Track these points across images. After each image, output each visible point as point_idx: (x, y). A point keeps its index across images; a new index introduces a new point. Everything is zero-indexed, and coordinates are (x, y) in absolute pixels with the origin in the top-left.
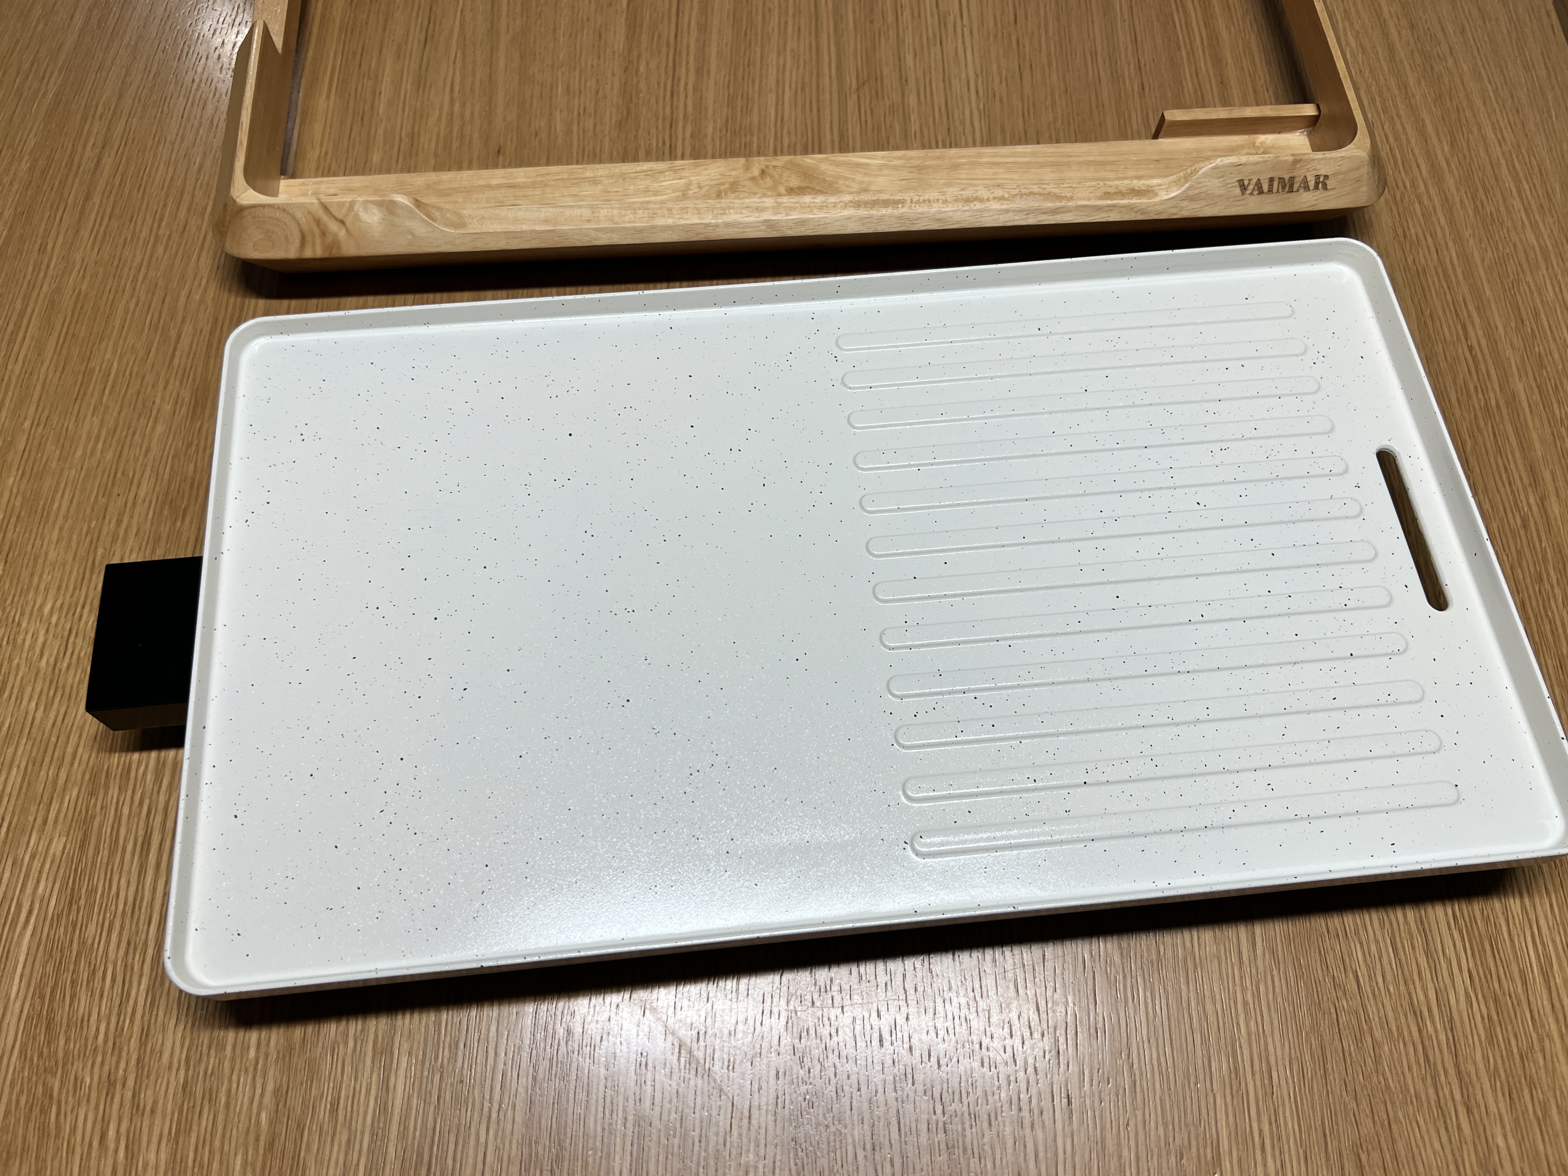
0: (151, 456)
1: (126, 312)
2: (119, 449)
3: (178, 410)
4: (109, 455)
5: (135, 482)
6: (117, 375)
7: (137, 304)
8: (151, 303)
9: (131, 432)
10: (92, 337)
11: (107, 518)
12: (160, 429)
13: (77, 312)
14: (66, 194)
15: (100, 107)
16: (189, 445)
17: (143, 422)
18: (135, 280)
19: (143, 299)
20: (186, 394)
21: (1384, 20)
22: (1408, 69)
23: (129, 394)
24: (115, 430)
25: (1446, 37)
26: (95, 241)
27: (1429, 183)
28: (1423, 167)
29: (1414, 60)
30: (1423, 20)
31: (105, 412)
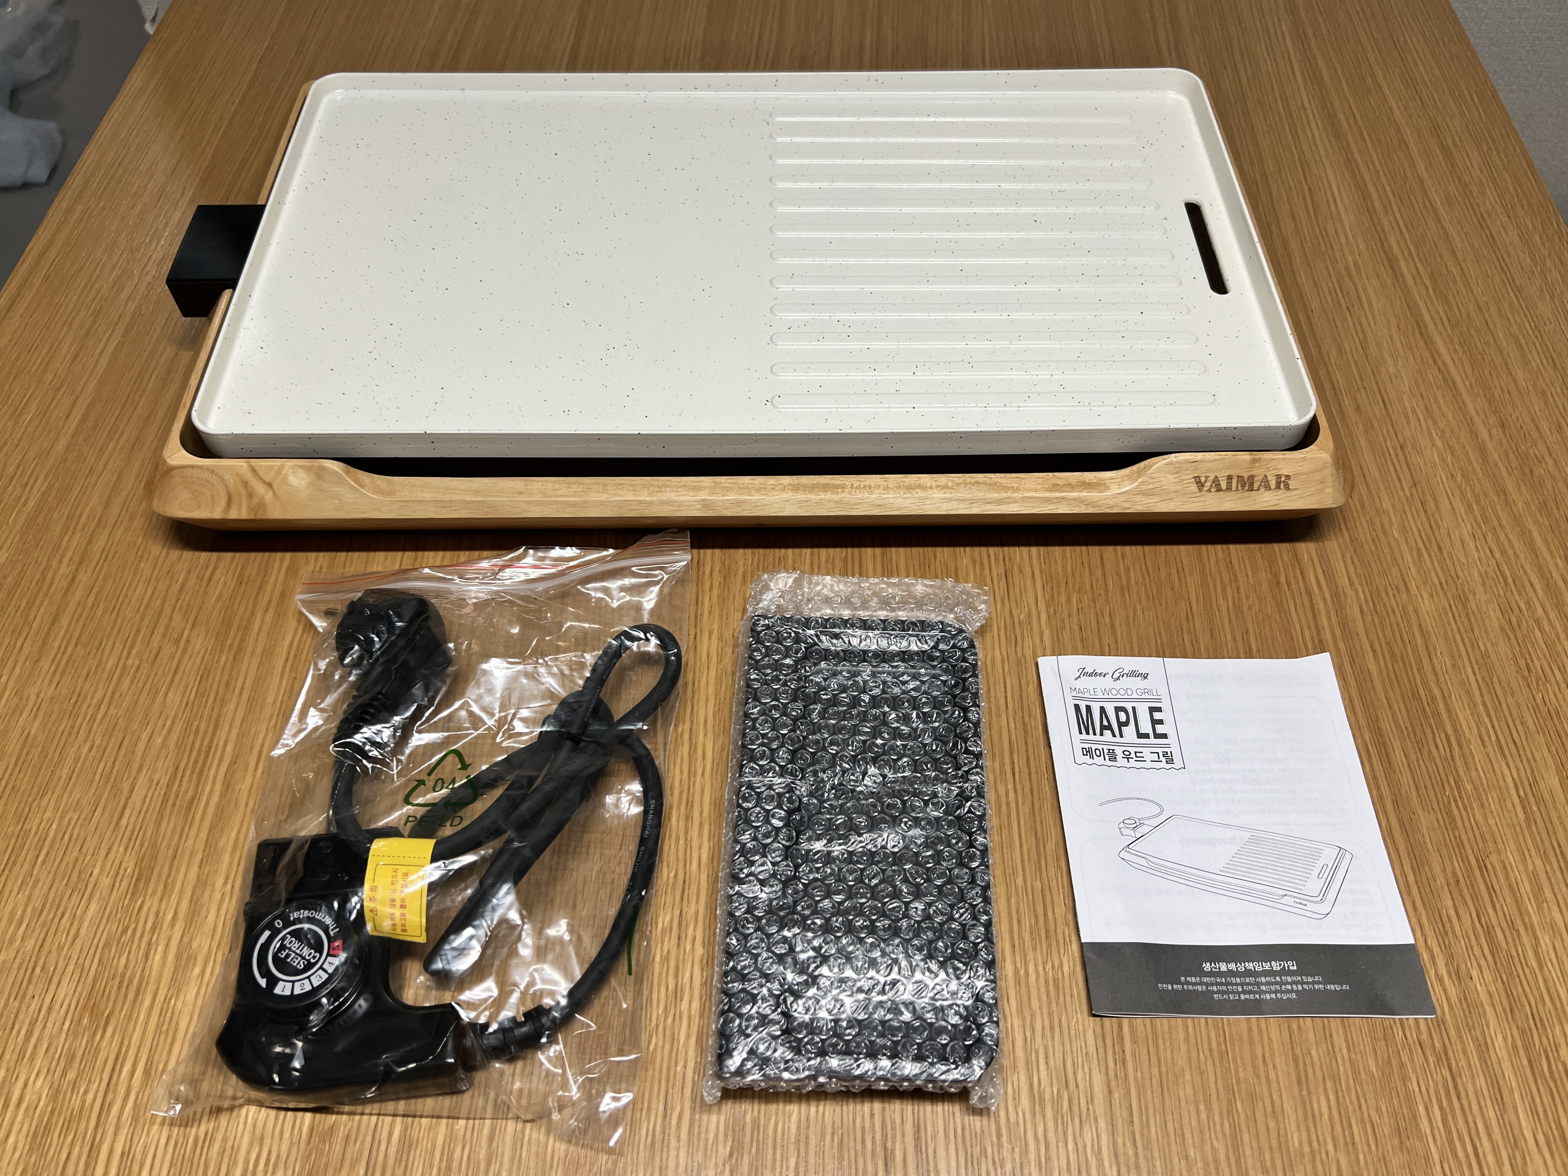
0: (78, 943)
1: (77, 759)
2: (42, 937)
3: (117, 884)
4: (30, 944)
5: (55, 980)
6: (54, 841)
7: (90, 750)
8: (106, 747)
9: (59, 913)
10: (35, 790)
11: (17, 1027)
12: (93, 907)
13: (21, 760)
14: (32, 617)
15: (84, 517)
16: (125, 931)
17: (75, 899)
18: (93, 718)
19: (98, 742)
20: (129, 865)
21: (1471, 418)
22: (1504, 473)
23: (64, 864)
24: (42, 911)
25: (1541, 436)
26: (54, 673)
27: (1547, 605)
28: (1538, 586)
29: (1510, 463)
30: (1514, 417)
31: (34, 887)
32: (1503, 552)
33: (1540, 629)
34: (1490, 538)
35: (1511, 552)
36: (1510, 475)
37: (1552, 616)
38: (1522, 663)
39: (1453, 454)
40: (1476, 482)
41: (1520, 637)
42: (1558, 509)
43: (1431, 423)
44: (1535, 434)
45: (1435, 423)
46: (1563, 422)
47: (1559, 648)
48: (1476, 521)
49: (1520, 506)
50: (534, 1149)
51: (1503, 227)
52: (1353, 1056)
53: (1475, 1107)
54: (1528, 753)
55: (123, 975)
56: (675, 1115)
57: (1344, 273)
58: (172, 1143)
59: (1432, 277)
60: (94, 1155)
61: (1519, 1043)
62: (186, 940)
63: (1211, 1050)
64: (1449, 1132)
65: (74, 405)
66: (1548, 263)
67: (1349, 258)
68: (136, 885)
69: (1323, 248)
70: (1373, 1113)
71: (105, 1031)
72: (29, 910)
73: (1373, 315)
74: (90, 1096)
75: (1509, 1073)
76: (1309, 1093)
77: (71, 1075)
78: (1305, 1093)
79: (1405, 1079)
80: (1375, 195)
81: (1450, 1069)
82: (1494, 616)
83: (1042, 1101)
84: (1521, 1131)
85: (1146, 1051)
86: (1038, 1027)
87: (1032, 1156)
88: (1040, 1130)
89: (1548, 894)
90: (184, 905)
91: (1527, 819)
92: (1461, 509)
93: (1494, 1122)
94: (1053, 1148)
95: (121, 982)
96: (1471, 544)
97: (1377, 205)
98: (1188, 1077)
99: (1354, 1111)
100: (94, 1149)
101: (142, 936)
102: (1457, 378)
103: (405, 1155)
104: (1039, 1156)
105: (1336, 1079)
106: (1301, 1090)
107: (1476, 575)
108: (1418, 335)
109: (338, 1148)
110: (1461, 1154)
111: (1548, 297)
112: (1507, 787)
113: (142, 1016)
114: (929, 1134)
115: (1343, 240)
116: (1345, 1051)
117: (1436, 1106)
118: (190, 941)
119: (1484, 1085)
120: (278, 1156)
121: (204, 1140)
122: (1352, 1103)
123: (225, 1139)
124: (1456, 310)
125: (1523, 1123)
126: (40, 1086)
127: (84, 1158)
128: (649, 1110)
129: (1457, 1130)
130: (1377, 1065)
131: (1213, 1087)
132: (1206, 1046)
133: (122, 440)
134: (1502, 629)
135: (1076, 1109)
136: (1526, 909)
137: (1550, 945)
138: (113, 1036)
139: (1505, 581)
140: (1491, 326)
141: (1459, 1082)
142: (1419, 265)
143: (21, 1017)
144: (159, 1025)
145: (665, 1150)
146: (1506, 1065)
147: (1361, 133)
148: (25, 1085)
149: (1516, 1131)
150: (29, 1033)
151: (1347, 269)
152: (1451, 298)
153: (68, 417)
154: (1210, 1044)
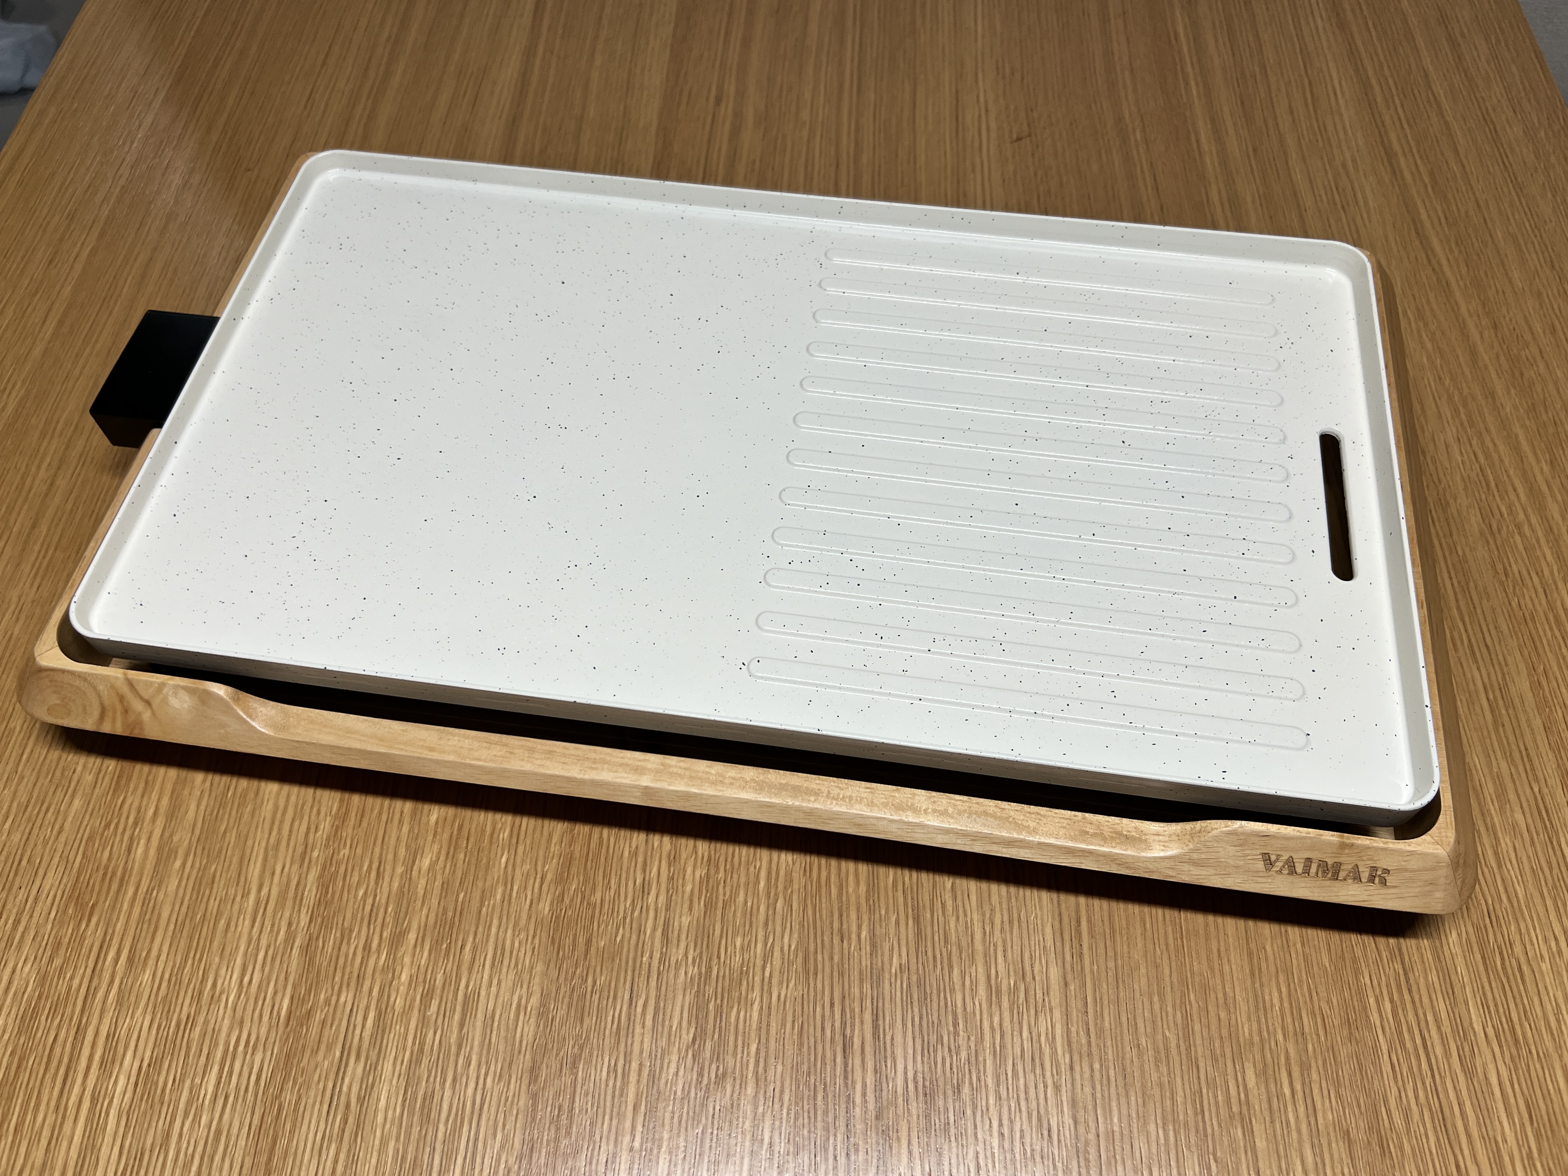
0: (64, 836)
4: (16, 837)
5: (41, 872)
9: (44, 808)
12: (77, 803)
14: (12, 521)
16: (108, 825)
17: (59, 794)
21: (1464, 320)
22: (1494, 375)
23: (48, 761)
24: (27, 806)
25: (1534, 338)
26: (35, 577)
27: (1530, 511)
28: (1521, 490)
29: (1500, 366)
30: (1507, 318)
31: (18, 784)
32: (1487, 456)
33: (1520, 534)
34: (1474, 442)
35: (1495, 456)
36: (1500, 378)
37: (1534, 520)
38: (1499, 567)
39: (1442, 358)
40: (1464, 385)
41: (1499, 542)
42: (1546, 412)
43: (1421, 324)
44: (1528, 337)
45: (1426, 325)
46: (1557, 323)
47: (1539, 553)
48: (1462, 424)
49: (1508, 410)
50: (503, 1034)
51: (1508, 122)
52: (1307, 950)
53: (1426, 1000)
54: (1501, 657)
55: (107, 868)
56: (641, 1003)
57: (1342, 171)
58: (155, 1026)
59: (1431, 174)
60: (80, 1038)
61: (1473, 939)
62: (167, 834)
63: (1167, 945)
64: (1398, 1024)
65: (50, 310)
66: (1553, 159)
67: (1348, 155)
68: (118, 782)
69: (1321, 144)
70: (1324, 1006)
71: (89, 920)
72: (15, 805)
73: (1368, 213)
74: (76, 982)
75: (1461, 968)
76: (1262, 985)
77: (57, 962)
78: (1257, 985)
79: (1357, 973)
80: (1377, 89)
81: (1403, 963)
82: (1474, 520)
83: (999, 992)
84: (1471, 1024)
85: (1102, 945)
86: (997, 921)
87: (987, 1044)
88: (996, 1019)
89: (1512, 796)
90: (165, 801)
91: (1495, 722)
92: (1447, 411)
93: (1444, 1015)
94: (1008, 1037)
95: (105, 874)
96: (1455, 448)
97: (1379, 99)
98: (1143, 970)
99: (1306, 1002)
100: (80, 1031)
101: (124, 830)
102: (1452, 280)
103: (379, 1038)
104: (994, 1044)
105: (1289, 972)
106: (1253, 983)
107: (1458, 479)
108: (1413, 233)
109: (314, 1031)
110: (1409, 1045)
111: (1549, 195)
112: (1477, 692)
113: (126, 906)
114: (887, 1022)
115: (1342, 135)
116: (1299, 946)
117: (1386, 998)
118: (171, 835)
119: (1435, 979)
120: (258, 1038)
121: (187, 1023)
122: (1303, 996)
123: (206, 1022)
124: (1454, 208)
125: (1473, 1017)
126: (28, 973)
127: (71, 1039)
128: (615, 998)
129: (1407, 1022)
130: (1331, 959)
131: (1167, 979)
132: (1162, 941)
133: (98, 345)
134: (1482, 534)
135: (1032, 1001)
136: (1489, 810)
137: (1510, 844)
138: (97, 925)
139: (1488, 485)
140: (1490, 225)
141: (1411, 975)
142: (1419, 162)
143: (8, 906)
144: (142, 915)
145: (630, 1035)
146: (1460, 961)
147: (1367, 24)
148: (14, 971)
149: (1466, 1024)
150: (17, 922)
151: (1344, 166)
152: (1450, 196)
153: (44, 322)
154: (1166, 939)
